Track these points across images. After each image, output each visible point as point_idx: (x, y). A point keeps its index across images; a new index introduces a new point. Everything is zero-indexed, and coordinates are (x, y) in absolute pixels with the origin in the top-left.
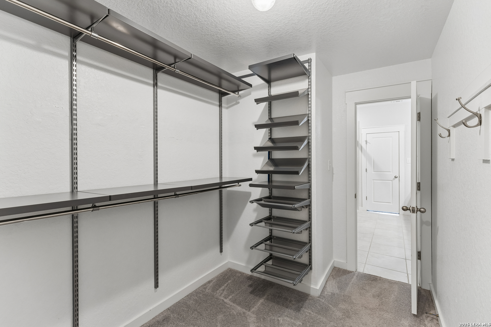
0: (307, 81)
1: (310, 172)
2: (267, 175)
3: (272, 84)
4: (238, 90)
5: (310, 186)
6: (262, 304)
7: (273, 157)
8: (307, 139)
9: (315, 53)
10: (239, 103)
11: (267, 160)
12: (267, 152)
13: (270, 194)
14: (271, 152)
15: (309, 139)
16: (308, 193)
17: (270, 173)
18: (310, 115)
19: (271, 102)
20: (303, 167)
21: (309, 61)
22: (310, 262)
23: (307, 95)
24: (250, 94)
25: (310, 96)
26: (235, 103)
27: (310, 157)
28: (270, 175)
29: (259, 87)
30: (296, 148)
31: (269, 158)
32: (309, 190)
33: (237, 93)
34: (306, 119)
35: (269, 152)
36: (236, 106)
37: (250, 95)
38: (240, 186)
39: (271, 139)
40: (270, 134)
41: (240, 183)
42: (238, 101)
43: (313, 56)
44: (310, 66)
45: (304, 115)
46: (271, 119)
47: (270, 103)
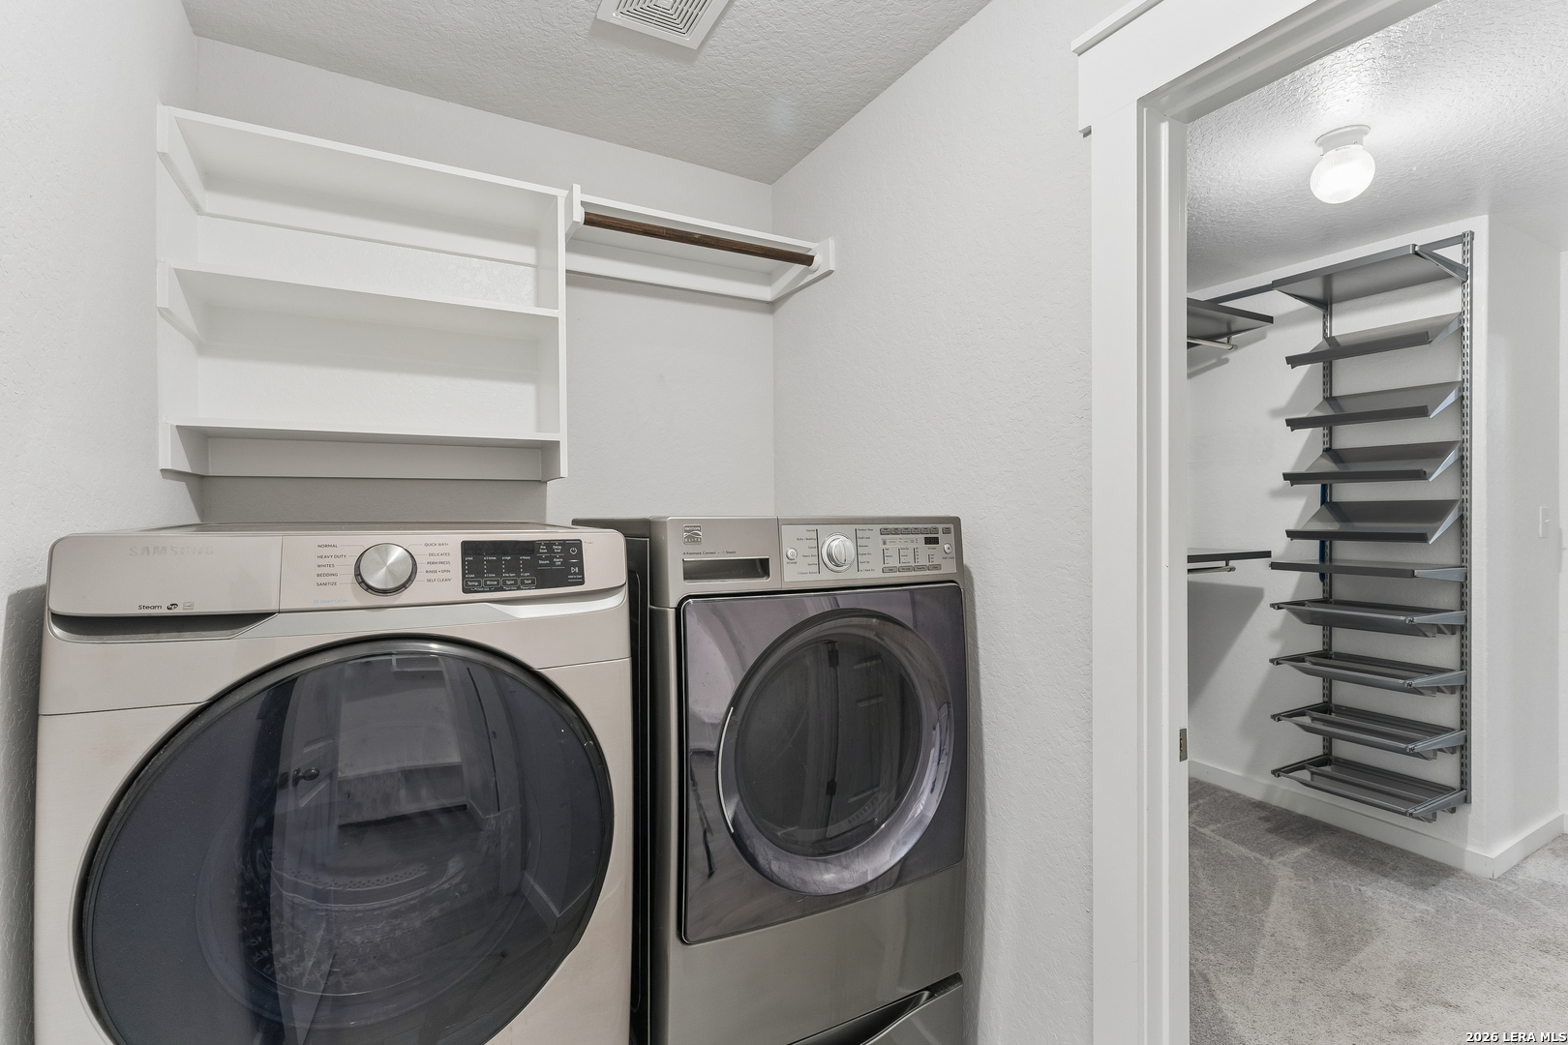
0: (1459, 291)
1: (1464, 539)
2: (1316, 543)
3: (1335, 307)
4: (1230, 333)
5: (1467, 577)
6: (1307, 856)
7: (1335, 499)
8: (1457, 448)
9: (1486, 216)
10: (1227, 361)
11: (1317, 505)
12: (1318, 487)
13: (1327, 595)
14: (1331, 485)
15: (1462, 449)
16: (1459, 595)
17: (1325, 539)
18: (1466, 385)
19: (1331, 362)
20: (1439, 523)
21: (1465, 240)
22: (1462, 782)
23: (1456, 330)
24: (1263, 337)
25: (1466, 333)
26: (1214, 361)
27: (1465, 496)
28: (1328, 543)
29: (1292, 319)
30: (1420, 475)
31: (1323, 501)
32: (1463, 587)
33: (1225, 340)
34: (1452, 398)
35: (1324, 488)
36: (1216, 369)
37: (1264, 341)
38: (1232, 569)
39: (1330, 452)
40: (1326, 439)
41: (1232, 563)
42: (1223, 357)
43: (1479, 224)
44: (1469, 252)
45: (1447, 387)
46: (1330, 399)
47: (1327, 364)
